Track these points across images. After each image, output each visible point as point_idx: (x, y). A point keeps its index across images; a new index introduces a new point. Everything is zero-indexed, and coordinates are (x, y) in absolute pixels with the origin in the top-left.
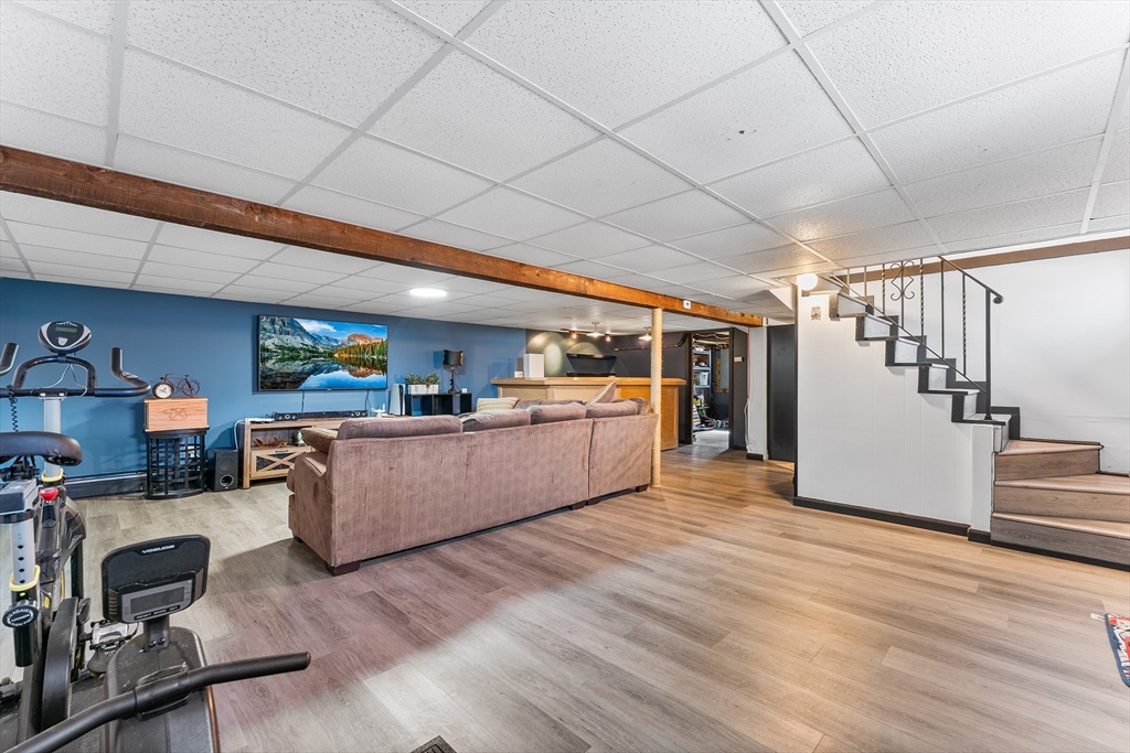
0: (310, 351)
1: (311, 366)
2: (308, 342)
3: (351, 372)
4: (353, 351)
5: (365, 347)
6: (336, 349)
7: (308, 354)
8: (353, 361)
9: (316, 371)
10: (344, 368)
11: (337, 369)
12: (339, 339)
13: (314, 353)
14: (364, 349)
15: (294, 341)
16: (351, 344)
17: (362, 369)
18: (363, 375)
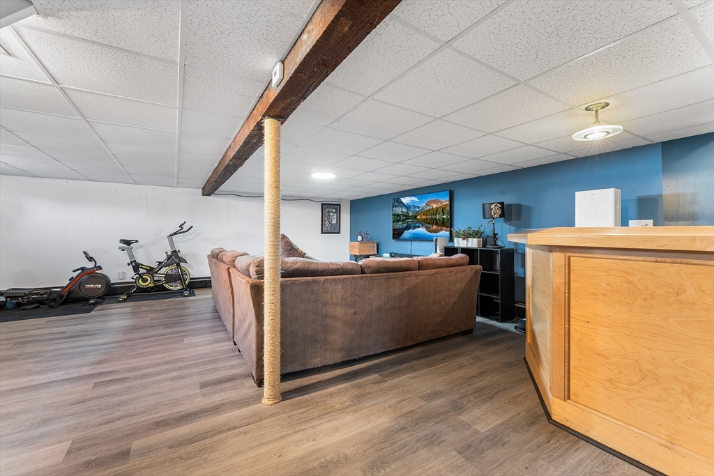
0: (405, 216)
1: (406, 224)
2: (405, 210)
3: (427, 229)
4: (429, 213)
5: (437, 209)
6: (418, 213)
7: (405, 218)
8: (428, 221)
9: (408, 228)
10: (423, 226)
11: (419, 227)
12: (420, 205)
13: (407, 216)
14: (437, 211)
15: (399, 210)
16: (428, 208)
17: (434, 227)
18: (436, 231)
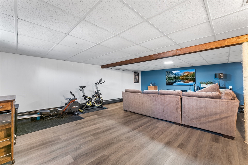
0: (174, 77)
1: (174, 81)
2: (174, 75)
3: (184, 82)
4: (184, 76)
5: (188, 75)
6: (180, 77)
7: (174, 78)
8: (184, 79)
9: (175, 82)
10: (182, 81)
11: (180, 81)
12: (181, 74)
13: (175, 78)
14: (188, 76)
15: (171, 76)
16: (184, 75)
17: (187, 81)
18: (187, 83)
